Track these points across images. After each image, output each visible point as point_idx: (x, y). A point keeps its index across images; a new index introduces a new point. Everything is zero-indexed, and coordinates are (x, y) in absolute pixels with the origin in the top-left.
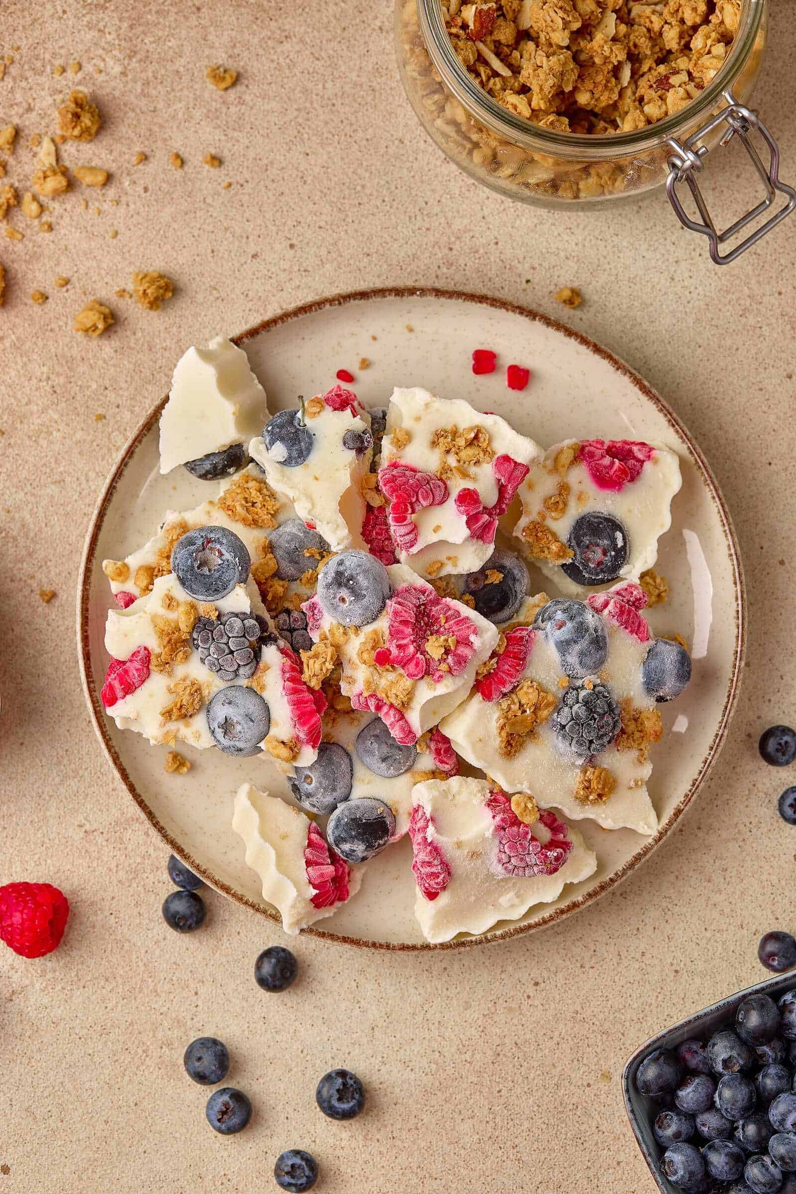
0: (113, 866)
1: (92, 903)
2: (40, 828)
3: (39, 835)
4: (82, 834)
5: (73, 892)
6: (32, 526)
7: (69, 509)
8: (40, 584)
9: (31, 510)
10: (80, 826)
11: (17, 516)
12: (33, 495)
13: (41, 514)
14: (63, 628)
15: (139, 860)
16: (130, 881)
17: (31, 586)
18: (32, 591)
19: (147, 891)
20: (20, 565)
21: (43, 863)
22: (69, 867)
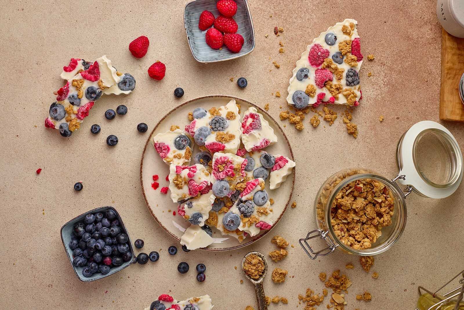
2: (178, 75)
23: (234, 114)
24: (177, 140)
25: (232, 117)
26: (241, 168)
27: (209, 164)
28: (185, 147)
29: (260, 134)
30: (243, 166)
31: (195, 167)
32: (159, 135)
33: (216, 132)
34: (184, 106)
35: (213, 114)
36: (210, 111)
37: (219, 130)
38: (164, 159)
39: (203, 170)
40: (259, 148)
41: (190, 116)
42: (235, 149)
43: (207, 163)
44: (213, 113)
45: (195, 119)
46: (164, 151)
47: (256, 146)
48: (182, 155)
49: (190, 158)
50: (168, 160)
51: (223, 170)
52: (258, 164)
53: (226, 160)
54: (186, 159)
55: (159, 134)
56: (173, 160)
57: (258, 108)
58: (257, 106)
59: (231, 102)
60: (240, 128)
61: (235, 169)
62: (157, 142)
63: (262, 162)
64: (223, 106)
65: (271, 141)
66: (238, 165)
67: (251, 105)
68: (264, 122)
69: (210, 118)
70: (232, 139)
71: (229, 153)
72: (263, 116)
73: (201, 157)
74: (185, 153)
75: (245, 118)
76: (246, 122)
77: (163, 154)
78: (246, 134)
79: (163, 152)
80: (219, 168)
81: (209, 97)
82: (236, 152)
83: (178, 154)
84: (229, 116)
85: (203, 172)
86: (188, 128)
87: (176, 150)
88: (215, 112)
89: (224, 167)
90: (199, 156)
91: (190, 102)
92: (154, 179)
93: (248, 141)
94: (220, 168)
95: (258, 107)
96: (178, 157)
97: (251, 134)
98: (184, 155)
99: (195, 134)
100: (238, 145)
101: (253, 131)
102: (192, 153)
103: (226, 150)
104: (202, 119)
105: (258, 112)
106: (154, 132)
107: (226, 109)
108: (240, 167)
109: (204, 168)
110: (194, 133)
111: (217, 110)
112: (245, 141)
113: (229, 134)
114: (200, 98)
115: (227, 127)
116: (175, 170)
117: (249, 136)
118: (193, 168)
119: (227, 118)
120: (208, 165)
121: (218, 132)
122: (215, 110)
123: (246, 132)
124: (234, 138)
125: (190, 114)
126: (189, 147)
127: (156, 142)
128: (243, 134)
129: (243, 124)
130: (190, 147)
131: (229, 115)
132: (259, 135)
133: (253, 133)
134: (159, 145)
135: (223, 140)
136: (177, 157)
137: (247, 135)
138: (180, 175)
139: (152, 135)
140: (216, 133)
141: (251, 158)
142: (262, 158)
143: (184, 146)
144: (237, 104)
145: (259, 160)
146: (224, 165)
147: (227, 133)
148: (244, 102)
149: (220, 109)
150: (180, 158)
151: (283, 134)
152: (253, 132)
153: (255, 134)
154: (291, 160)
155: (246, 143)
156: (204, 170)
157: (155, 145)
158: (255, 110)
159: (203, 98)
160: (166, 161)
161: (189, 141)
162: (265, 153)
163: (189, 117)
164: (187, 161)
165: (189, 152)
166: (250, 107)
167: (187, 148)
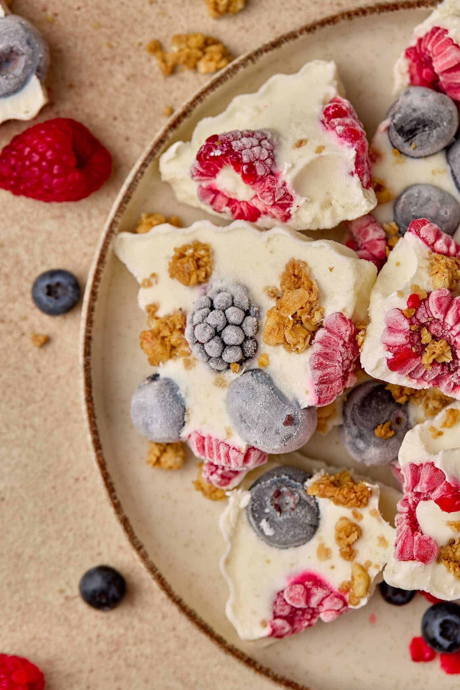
0: (94, 635)
1: (69, 676)
2: (17, 591)
3: (16, 598)
4: (62, 600)
5: (50, 662)
6: (26, 263)
7: (68, 247)
8: (32, 327)
9: (27, 246)
10: (62, 591)
11: (11, 251)
12: (29, 229)
13: (37, 250)
14: (53, 377)
15: (122, 631)
16: (111, 653)
17: (20, 328)
18: (23, 334)
19: (128, 666)
20: (10, 305)
21: (18, 628)
22: (46, 634)
23: (185, 248)
24: (269, 532)
25: (201, 263)
26: (447, 254)
27: (402, 400)
28: (307, 499)
29: (300, 144)
30: (440, 245)
31: (416, 469)
32: (235, 611)
33: (262, 345)
34: (114, 478)
35: (173, 348)
36: (154, 361)
37: (258, 329)
38: (350, 606)
39: (431, 433)
40: (365, 156)
41: (163, 460)
42: (358, 270)
43: (399, 405)
44: (169, 348)
45: (184, 434)
46: (314, 602)
47: (354, 169)
48: (344, 518)
49: (367, 485)
50: (359, 589)
51: (449, 343)
52: (433, 173)
53: (405, 325)
54: (366, 505)
55: (229, 612)
56: (363, 563)
57: (171, 135)
58: (158, 134)
59: (125, 257)
60: (256, 232)
61: (454, 286)
62: (264, 624)
63: (428, 150)
64: (137, 293)
65: (332, 92)
66: (433, 271)
67: (151, 165)
68: (238, 115)
69: (188, 364)
70: (307, 278)
71: (369, 302)
72: (207, 116)
73: (365, 431)
74: (337, 502)
75: (212, 203)
76: (231, 202)
77: (327, 604)
78: (293, 210)
79: (320, 604)
80: (434, 363)
81: (87, 353)
82: (370, 266)
83: (339, 539)
84: (194, 278)
85: (440, 434)
86: (220, 472)
87: (314, 543)
88: (163, 338)
89: (435, 338)
90: (358, 440)
91: (97, 445)
92: (427, 655)
93: (327, 204)
94: (439, 356)
95: (166, 132)
96: (354, 536)
97: (298, 183)
98: (346, 512)
99: (259, 446)
100: (342, 253)
101: (285, 172)
102: (338, 471)
103: (355, 312)
104: (189, 403)
105: (187, 138)
106: (218, 631)
107: (157, 283)
108: (444, 260)
109: (422, 430)
110: (250, 449)
111: (154, 325)
112: (327, 214)
113: (282, 284)
114: (89, 400)
115: (247, 290)
116: (416, 564)
117: (302, 196)
118: (416, 480)
119: (199, 283)
120: (407, 402)
121: (261, 338)
122: (156, 334)
123: (284, 207)
124: (305, 264)
125: (154, 459)
126: (309, 483)
127: (268, 631)
128: (290, 222)
129: (241, 216)
130: (310, 477)
131: (190, 275)
132: (304, 148)
133: (295, 172)
134: (280, 617)
135: (307, 320)
136: (349, 546)
137: (299, 201)
138: (442, 547)
139: (230, 641)
140: (265, 348)
141: (398, 198)
142: (408, 149)
143: (301, 503)
144: (140, 229)
145: (415, 161)
146: (426, 337)
147: (276, 295)
148: (135, 196)
149: (152, 309)
150: (360, 532)
151: (305, 36)
152: (289, 170)
153: (301, 164)
154: (430, 13)
155: (334, 214)
156: (432, 429)
157: (276, 634)
158: (178, 152)
159: (88, 384)
160: (362, 597)
161: (283, 477)
162: (388, 129)
163: (170, 468)
164: (374, 502)
165: (336, 484)
166: (157, 172)
167: (316, 493)
